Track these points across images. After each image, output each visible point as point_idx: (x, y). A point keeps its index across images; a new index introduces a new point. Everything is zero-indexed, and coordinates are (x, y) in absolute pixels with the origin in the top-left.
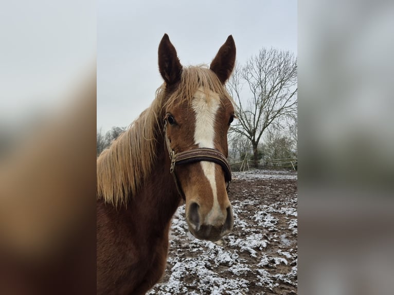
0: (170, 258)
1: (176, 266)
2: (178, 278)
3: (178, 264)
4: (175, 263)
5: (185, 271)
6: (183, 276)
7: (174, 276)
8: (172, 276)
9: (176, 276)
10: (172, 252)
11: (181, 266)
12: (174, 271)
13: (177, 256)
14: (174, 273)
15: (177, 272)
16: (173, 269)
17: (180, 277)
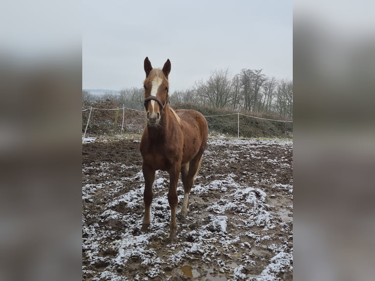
0: (274, 245)
1: (278, 256)
2: (275, 272)
3: (282, 254)
4: (279, 252)
5: (289, 264)
6: (283, 271)
7: (271, 269)
8: (267, 267)
9: (273, 268)
10: (280, 238)
11: (285, 258)
12: (274, 262)
13: (285, 243)
14: (271, 265)
15: (275, 265)
16: (272, 259)
17: (278, 271)
